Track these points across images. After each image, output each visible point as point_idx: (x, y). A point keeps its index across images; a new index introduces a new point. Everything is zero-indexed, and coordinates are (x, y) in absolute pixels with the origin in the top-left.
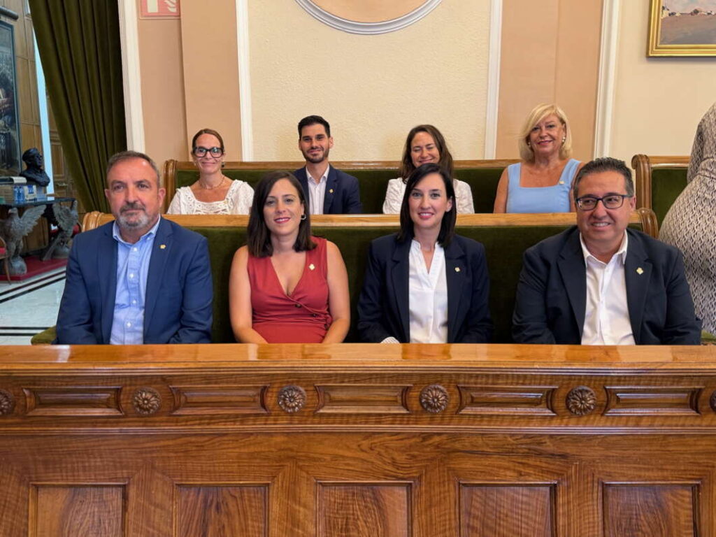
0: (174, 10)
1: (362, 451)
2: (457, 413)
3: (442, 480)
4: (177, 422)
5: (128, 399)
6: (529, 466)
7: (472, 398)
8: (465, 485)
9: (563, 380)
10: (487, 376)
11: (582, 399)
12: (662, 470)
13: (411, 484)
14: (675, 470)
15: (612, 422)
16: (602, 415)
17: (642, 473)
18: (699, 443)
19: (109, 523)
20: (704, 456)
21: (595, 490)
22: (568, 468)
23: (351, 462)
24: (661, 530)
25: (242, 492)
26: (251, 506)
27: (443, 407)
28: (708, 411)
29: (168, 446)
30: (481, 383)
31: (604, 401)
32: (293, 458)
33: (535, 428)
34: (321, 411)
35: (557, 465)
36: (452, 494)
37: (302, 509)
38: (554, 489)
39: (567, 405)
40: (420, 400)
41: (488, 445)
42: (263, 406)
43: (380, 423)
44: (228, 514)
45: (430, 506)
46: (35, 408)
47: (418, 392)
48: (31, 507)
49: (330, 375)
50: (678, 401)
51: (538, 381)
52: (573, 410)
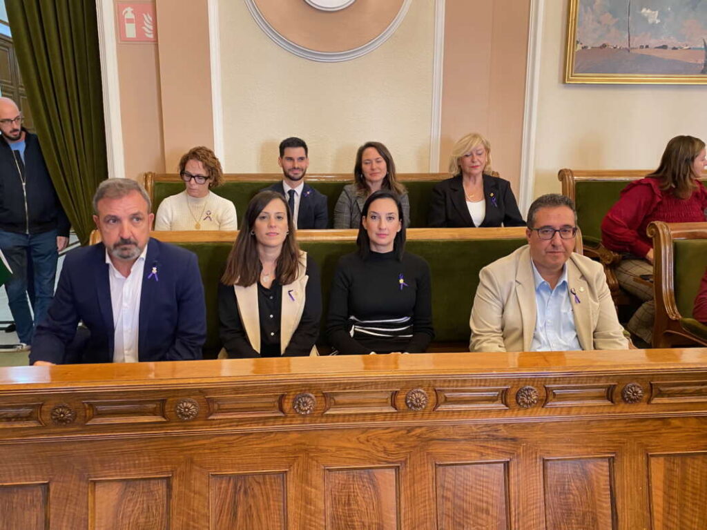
0: (151, 36)
1: (360, 442)
2: (434, 410)
3: (422, 462)
4: (212, 425)
5: (171, 408)
6: (488, 448)
7: (446, 398)
8: (440, 465)
9: (514, 381)
10: (457, 381)
11: (528, 396)
12: (587, 447)
13: (398, 467)
14: (595, 447)
15: (550, 412)
16: (543, 407)
17: (572, 450)
18: (613, 425)
19: (156, 509)
20: (616, 436)
21: (538, 464)
22: (518, 448)
23: (352, 452)
24: (587, 493)
25: (264, 479)
26: (273, 490)
27: (423, 407)
28: (619, 402)
29: (204, 444)
30: (453, 387)
31: (544, 396)
32: (306, 450)
33: (492, 419)
34: (328, 413)
35: (508, 447)
36: (430, 472)
37: (313, 490)
38: (507, 465)
39: (517, 400)
40: (406, 401)
41: (457, 434)
42: (281, 410)
43: (374, 420)
44: (254, 496)
45: (414, 483)
46: (93, 417)
47: (404, 395)
48: (90, 499)
49: (335, 384)
50: (598, 395)
51: (495, 383)
52: (522, 404)
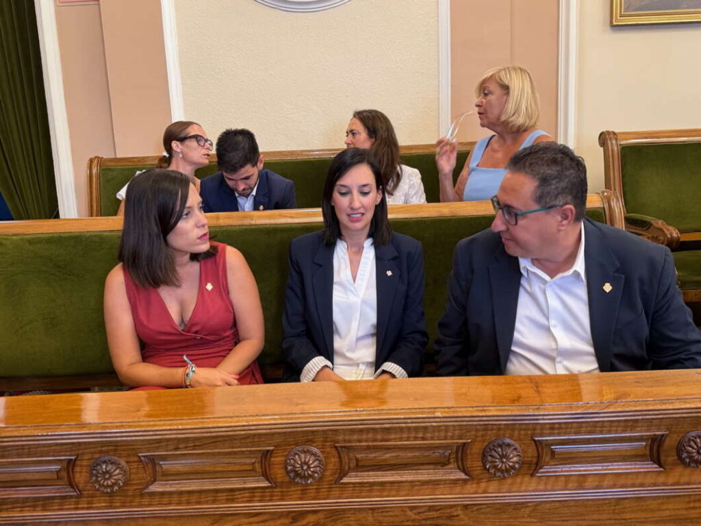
2: (337, 481)
7: (357, 460)
9: (477, 430)
10: (374, 430)
11: (502, 457)
15: (546, 484)
16: (532, 475)
18: (664, 507)
27: (316, 476)
28: (674, 465)
30: (366, 441)
31: (533, 457)
33: (445, 497)
34: (151, 489)
39: (484, 464)
40: (286, 468)
42: (72, 484)
43: (232, 500)
47: (283, 456)
49: (159, 441)
50: (633, 453)
51: (442, 434)
52: (492, 471)
